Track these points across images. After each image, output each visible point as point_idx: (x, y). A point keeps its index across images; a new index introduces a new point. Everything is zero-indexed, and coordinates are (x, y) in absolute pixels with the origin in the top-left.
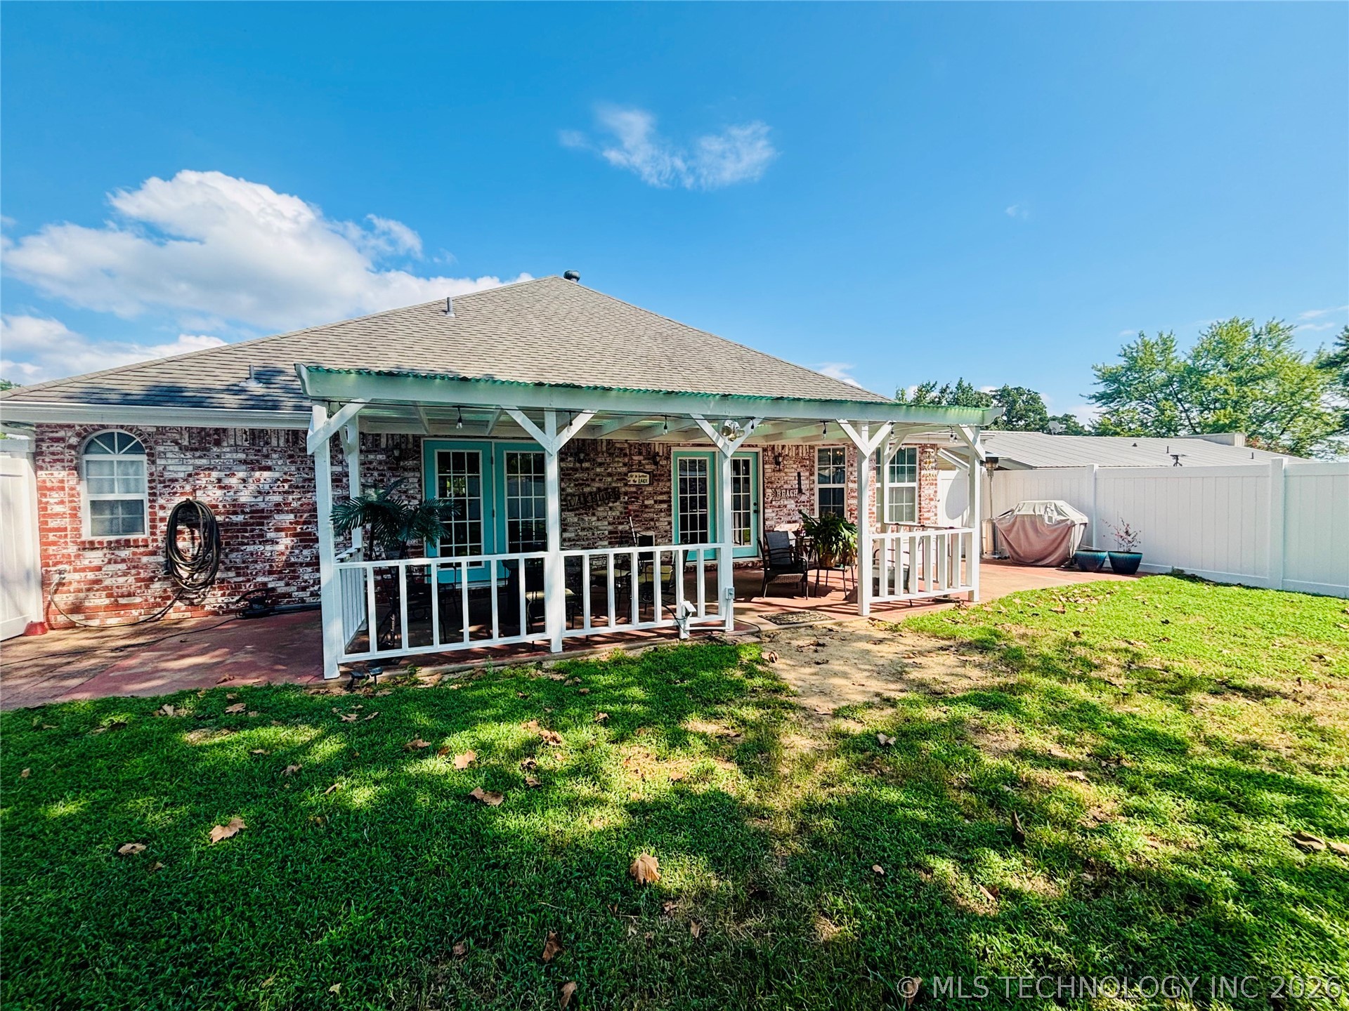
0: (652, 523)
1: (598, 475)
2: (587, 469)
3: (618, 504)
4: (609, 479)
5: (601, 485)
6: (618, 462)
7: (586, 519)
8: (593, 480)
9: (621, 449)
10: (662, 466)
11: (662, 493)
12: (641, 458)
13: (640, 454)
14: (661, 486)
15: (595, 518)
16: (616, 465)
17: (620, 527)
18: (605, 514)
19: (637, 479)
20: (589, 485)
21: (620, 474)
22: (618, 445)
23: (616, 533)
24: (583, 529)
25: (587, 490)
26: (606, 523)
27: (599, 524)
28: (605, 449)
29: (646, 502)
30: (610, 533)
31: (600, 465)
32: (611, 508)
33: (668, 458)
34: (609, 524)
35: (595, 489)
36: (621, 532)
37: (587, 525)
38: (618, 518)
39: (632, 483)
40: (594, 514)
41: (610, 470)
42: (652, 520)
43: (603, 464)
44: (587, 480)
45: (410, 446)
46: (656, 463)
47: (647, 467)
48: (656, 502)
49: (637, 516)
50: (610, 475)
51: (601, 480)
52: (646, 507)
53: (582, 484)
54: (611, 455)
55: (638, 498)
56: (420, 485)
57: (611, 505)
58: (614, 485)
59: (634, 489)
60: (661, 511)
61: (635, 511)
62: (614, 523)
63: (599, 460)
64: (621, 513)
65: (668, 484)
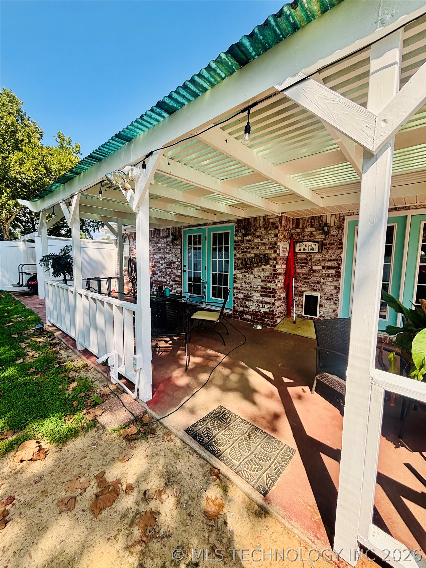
0: (319, 286)
1: (256, 245)
2: (250, 241)
3: (268, 266)
4: (263, 248)
5: (257, 252)
6: (271, 234)
7: (247, 275)
8: (253, 248)
9: (273, 223)
10: (333, 235)
11: (330, 260)
12: (313, 229)
13: (312, 226)
14: (330, 254)
15: (252, 276)
16: (269, 236)
17: (269, 285)
18: (259, 274)
19: (307, 248)
20: (250, 252)
21: (271, 243)
22: (271, 221)
23: (266, 288)
24: (245, 283)
25: (249, 255)
26: (260, 280)
27: (255, 280)
28: (261, 225)
29: (314, 268)
30: (262, 288)
31: (258, 237)
32: (263, 270)
33: (340, 227)
34: (262, 281)
35: (253, 255)
36: (270, 289)
37: (247, 281)
38: (268, 277)
39: (302, 251)
40: (252, 273)
41: (264, 241)
42: (319, 283)
43: (260, 236)
44: (249, 249)
45: (178, 233)
46: (326, 233)
47: (317, 237)
48: (323, 268)
49: (305, 278)
50: (264, 244)
51: (258, 248)
52: (314, 271)
53: (245, 252)
54: (266, 229)
55: (307, 264)
56: (181, 252)
57: (263, 267)
58: (266, 252)
59: (304, 256)
60: (328, 276)
61: (303, 274)
62: (265, 281)
63: (258, 234)
64: (270, 274)
65: (338, 252)
